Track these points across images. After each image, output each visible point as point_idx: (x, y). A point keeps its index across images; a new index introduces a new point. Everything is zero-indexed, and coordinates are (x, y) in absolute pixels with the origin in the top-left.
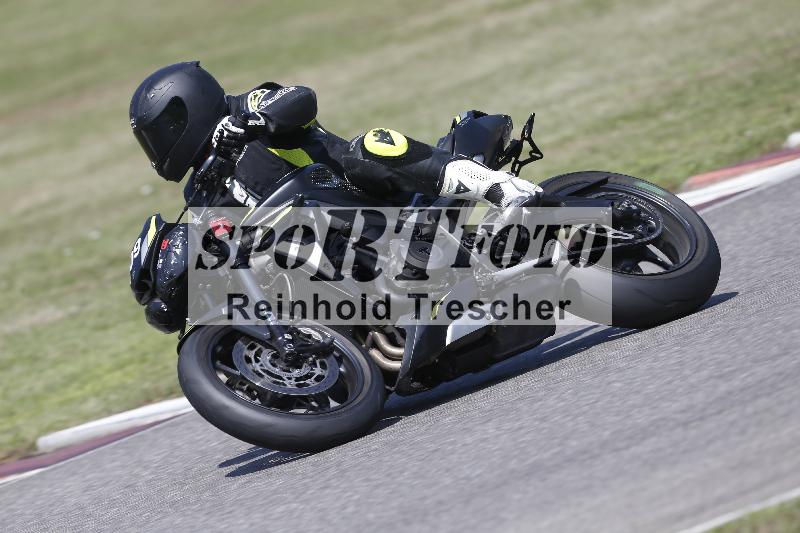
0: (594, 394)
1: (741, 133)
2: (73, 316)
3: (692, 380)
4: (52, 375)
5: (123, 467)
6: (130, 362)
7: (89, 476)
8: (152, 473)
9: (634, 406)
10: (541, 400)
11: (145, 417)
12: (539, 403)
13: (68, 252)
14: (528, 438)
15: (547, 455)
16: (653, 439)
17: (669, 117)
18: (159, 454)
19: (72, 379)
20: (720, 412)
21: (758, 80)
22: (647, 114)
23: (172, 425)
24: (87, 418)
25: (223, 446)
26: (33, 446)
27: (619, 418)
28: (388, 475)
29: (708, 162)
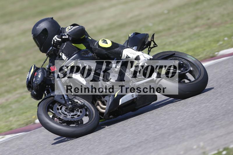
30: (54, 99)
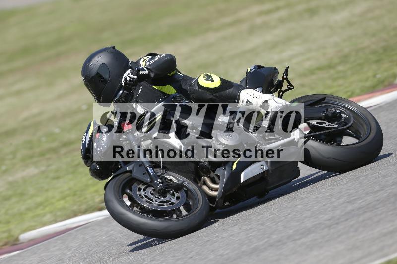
0: (288, 211)
1: (374, 76)
2: (43, 172)
3: (336, 204)
4: (30, 202)
5: (59, 249)
6: (68, 196)
7: (42, 255)
8: (72, 253)
9: (306, 217)
10: (262, 214)
11: (74, 223)
12: (261, 216)
13: (44, 139)
14: (253, 234)
15: (261, 243)
16: (313, 235)
17: (341, 68)
18: (77, 243)
19: (40, 204)
20: (347, 220)
21: (385, 49)
22: (330, 67)
23: (85, 228)
24: (44, 225)
25: (107, 239)
26: (17, 239)
27: (298, 223)
28: (184, 253)
29: (358, 91)
30: (131, 176)
